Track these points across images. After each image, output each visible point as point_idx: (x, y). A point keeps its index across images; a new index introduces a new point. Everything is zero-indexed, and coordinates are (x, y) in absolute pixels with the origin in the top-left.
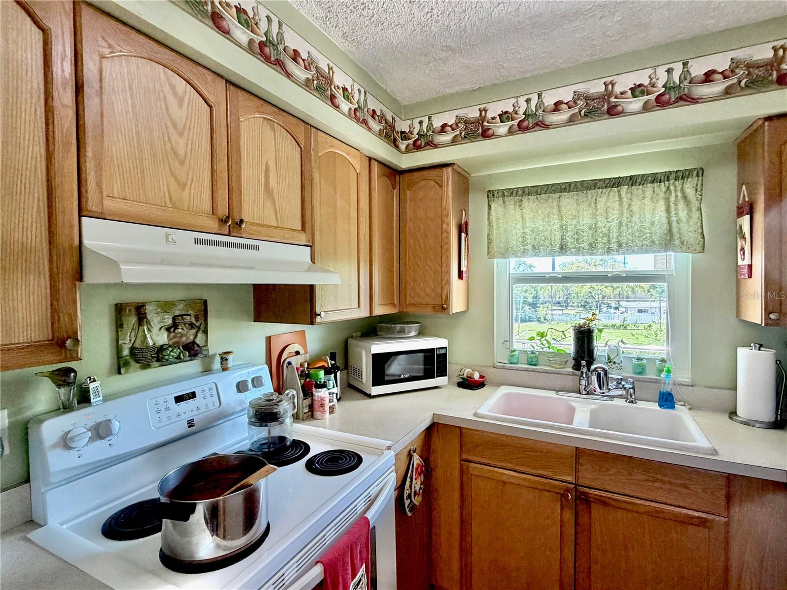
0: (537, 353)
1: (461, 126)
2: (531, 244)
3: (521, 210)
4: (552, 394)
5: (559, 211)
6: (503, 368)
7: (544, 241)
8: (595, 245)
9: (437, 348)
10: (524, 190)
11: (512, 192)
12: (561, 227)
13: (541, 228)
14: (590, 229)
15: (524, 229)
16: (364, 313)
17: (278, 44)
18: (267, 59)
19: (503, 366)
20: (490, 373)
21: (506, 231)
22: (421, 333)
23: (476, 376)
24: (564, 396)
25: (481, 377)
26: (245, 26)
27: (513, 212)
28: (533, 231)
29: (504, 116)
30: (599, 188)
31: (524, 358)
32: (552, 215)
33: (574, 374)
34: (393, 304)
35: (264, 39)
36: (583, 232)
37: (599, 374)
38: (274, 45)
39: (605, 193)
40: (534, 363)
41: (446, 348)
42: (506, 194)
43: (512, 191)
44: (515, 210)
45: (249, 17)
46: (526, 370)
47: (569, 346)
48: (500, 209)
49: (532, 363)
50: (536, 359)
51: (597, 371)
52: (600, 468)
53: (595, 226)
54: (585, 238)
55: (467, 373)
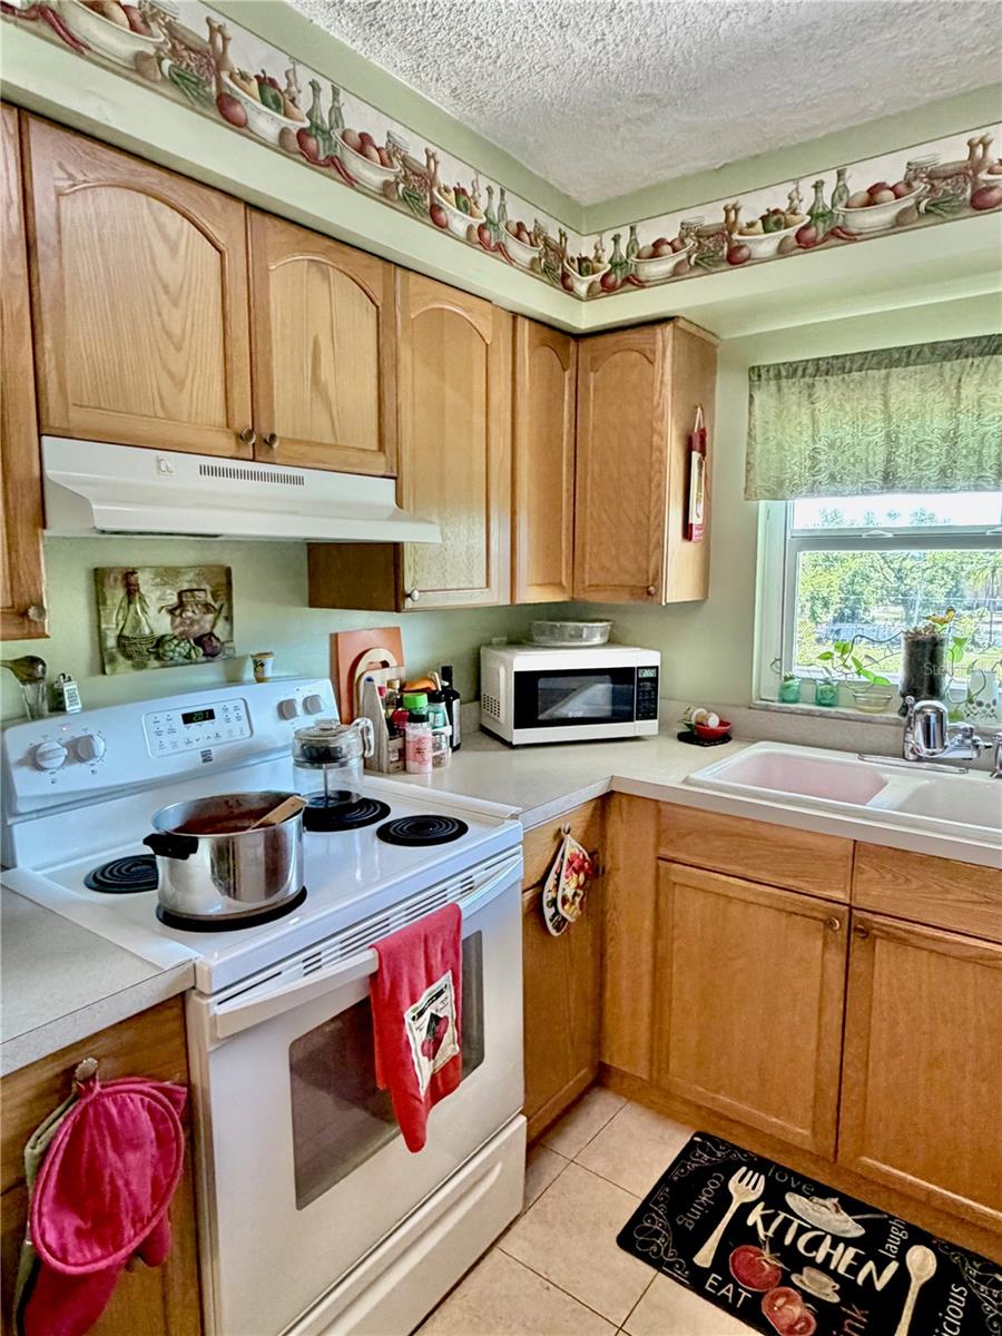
0: (835, 683)
1: (690, 243)
2: (827, 472)
3: (812, 403)
4: (852, 759)
5: (886, 404)
6: (767, 709)
7: (854, 465)
8: (952, 473)
9: (638, 668)
10: (818, 364)
11: (794, 370)
12: (888, 435)
13: (848, 439)
14: (944, 439)
15: (814, 442)
16: (498, 596)
17: (331, 128)
18: (311, 159)
19: (767, 706)
20: (739, 718)
21: (780, 446)
22: (612, 641)
23: (713, 722)
24: (873, 762)
25: (722, 723)
26: (273, 106)
27: (794, 408)
28: (831, 446)
29: (771, 221)
30: (967, 357)
31: (809, 691)
32: (871, 414)
33: (898, 724)
34: (560, 585)
35: (307, 124)
36: (931, 446)
37: (928, 718)
38: (323, 132)
39: (978, 366)
40: (827, 702)
41: (657, 667)
42: (784, 373)
43: (794, 366)
44: (799, 405)
45: (280, 90)
46: (809, 714)
47: (893, 669)
48: (772, 403)
49: (823, 701)
50: (832, 695)
51: (923, 713)
52: (896, 878)
53: (955, 433)
54: (933, 459)
55: (697, 716)
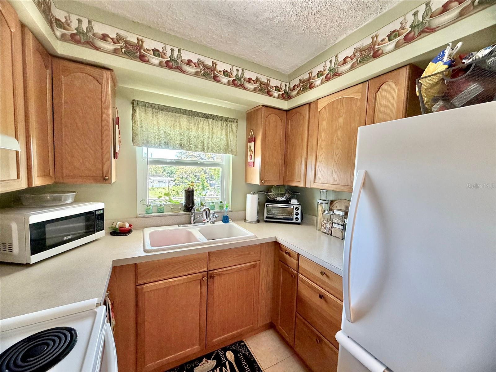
0: (163, 205)
1: (122, 43)
2: (164, 141)
3: (157, 118)
4: (176, 227)
5: (180, 124)
6: (144, 217)
7: (171, 140)
8: (198, 146)
9: (96, 210)
10: (159, 107)
11: (151, 106)
12: (180, 133)
13: (169, 132)
14: (195, 137)
15: (159, 130)
19: (144, 216)
20: (134, 222)
21: (146, 129)
23: (127, 226)
24: (182, 227)
25: (130, 226)
27: (151, 118)
28: (165, 133)
29: (156, 53)
30: (200, 117)
31: (155, 209)
32: (175, 126)
33: (185, 214)
34: (49, 175)
36: (192, 138)
37: (207, 212)
39: (202, 120)
40: (162, 211)
41: (103, 209)
42: (147, 105)
43: (151, 104)
44: (153, 117)
46: (159, 216)
47: (182, 200)
48: (143, 114)
49: (161, 212)
50: (163, 209)
51: (206, 211)
52: (219, 258)
53: (198, 136)
54: (193, 142)
55: (119, 225)
